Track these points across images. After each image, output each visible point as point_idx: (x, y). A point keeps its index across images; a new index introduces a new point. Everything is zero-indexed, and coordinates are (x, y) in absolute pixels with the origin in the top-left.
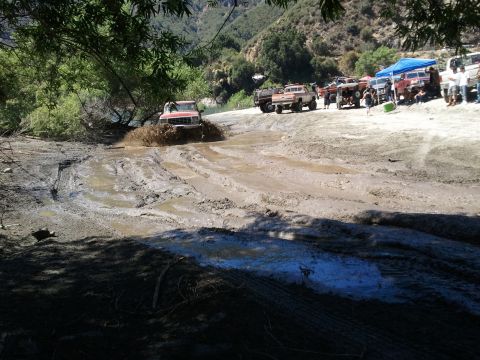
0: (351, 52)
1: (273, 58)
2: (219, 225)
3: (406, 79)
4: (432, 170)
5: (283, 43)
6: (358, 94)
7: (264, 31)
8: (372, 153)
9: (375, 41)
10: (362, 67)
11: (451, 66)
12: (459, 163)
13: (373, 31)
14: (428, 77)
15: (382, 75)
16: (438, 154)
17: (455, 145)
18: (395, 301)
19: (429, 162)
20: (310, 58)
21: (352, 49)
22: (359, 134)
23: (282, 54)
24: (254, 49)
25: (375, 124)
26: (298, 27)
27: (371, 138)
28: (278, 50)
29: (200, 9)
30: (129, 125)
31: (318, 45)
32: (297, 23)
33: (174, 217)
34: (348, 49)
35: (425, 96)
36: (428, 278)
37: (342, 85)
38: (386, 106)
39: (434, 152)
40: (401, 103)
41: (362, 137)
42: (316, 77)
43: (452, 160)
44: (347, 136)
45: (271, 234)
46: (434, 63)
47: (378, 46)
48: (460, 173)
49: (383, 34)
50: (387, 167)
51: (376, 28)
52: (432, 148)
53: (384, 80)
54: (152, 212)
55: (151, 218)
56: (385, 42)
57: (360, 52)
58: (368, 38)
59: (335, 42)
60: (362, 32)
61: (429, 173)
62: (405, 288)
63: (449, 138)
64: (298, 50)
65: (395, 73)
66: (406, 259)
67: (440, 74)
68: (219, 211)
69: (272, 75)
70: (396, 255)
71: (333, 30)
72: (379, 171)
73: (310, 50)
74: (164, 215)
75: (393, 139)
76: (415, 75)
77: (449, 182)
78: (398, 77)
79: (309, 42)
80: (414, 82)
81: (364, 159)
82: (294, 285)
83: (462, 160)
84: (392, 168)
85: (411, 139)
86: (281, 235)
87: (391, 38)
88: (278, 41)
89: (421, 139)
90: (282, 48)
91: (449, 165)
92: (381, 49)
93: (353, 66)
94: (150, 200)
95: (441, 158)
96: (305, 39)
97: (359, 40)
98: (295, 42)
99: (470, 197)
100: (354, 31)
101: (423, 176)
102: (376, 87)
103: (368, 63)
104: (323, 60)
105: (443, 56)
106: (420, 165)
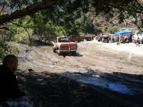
0: (106, 26)
2: (78, 71)
3: (123, 36)
4: (133, 63)
6: (109, 39)
8: (115, 56)
9: (113, 24)
10: (109, 31)
11: (137, 34)
12: (140, 61)
13: (113, 21)
14: (130, 36)
16: (134, 58)
17: (139, 56)
18: (132, 94)
19: (132, 60)
20: (94, 27)
21: (106, 25)
22: (110, 51)
23: (85, 25)
25: (114, 48)
26: (91, 17)
27: (114, 52)
28: (85, 23)
30: (42, 41)
31: (96, 23)
32: (91, 16)
34: (105, 25)
38: (117, 43)
39: (133, 58)
41: (111, 51)
42: (95, 32)
43: (138, 60)
44: (107, 51)
46: (132, 32)
47: (114, 25)
48: (141, 64)
49: (115, 22)
50: (120, 61)
52: (132, 56)
53: (117, 36)
55: (58, 68)
56: (116, 24)
57: (108, 26)
58: (111, 22)
59: (101, 23)
60: (109, 21)
61: (132, 63)
62: (134, 91)
63: (137, 54)
64: (91, 24)
66: (133, 85)
69: (82, 31)
71: (101, 19)
72: (118, 61)
73: (94, 24)
75: (120, 53)
76: (126, 35)
77: (138, 66)
79: (94, 22)
80: (125, 37)
81: (113, 58)
82: (105, 89)
84: (121, 61)
85: (126, 53)
86: (96, 76)
87: (118, 23)
88: (85, 21)
89: (129, 54)
91: (138, 62)
92: (115, 26)
93: (106, 30)
94: (55, 63)
95: (135, 60)
97: (108, 23)
98: (90, 22)
100: (107, 20)
101: (131, 64)
102: (114, 37)
103: (110, 29)
104: (97, 28)
105: (132, 30)
106: (129, 61)
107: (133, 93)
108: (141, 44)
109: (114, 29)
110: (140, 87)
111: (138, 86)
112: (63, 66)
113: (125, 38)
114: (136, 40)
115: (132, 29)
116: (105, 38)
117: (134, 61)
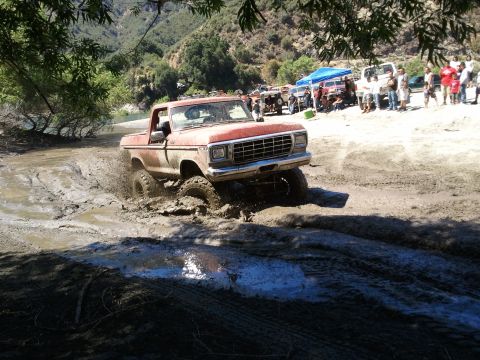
0: (272, 61)
1: (197, 64)
2: (145, 234)
4: (349, 174)
5: (206, 50)
6: (280, 102)
7: (187, 37)
9: (295, 50)
10: (283, 75)
12: (372, 167)
13: (293, 40)
15: (302, 83)
16: (355, 159)
17: (370, 150)
18: (318, 300)
19: (346, 167)
20: (234, 65)
21: (273, 57)
23: (205, 61)
24: (177, 55)
26: (220, 35)
28: (201, 56)
29: (120, 13)
30: (45, 132)
31: (240, 53)
32: (220, 30)
33: (96, 228)
34: (270, 57)
35: (343, 103)
36: (347, 276)
37: (265, 92)
38: (306, 113)
39: (349, 157)
40: (320, 110)
42: (240, 83)
45: (197, 241)
46: (349, 72)
47: (298, 55)
48: (375, 176)
50: (308, 172)
51: (295, 37)
52: (349, 152)
53: (304, 88)
54: (72, 223)
55: (71, 229)
56: (304, 52)
57: (280, 60)
58: (288, 47)
59: (257, 50)
60: (283, 41)
61: (347, 177)
62: (327, 287)
63: (364, 144)
64: (221, 57)
65: (314, 81)
66: (328, 259)
68: (145, 220)
69: (196, 81)
70: (318, 256)
71: (254, 38)
73: (234, 58)
74: (85, 226)
75: (313, 145)
76: (332, 84)
77: (365, 185)
78: (317, 85)
79: (232, 50)
80: (332, 90)
83: (376, 164)
84: (313, 173)
85: (330, 145)
86: (207, 242)
87: (310, 47)
88: (201, 47)
89: (338, 144)
90: (205, 54)
91: (365, 169)
92: (301, 58)
93: (275, 74)
94: (70, 211)
95: (357, 163)
96: (228, 46)
97: (280, 48)
98: (219, 49)
99: (384, 199)
100: (276, 40)
101: (341, 180)
102: (296, 95)
103: (288, 71)
104: (246, 68)
105: (358, 65)
106: (338, 169)
107: (320, 296)
109: (299, 68)
110: (351, 264)
111: (344, 264)
112: (97, 217)
113: (329, 95)
115: (354, 62)
116: (270, 101)
117: (354, 169)
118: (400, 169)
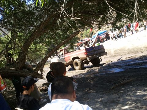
4: (116, 55)
12: (121, 52)
14: (106, 35)
17: (119, 49)
19: (115, 53)
39: (115, 51)
43: (120, 52)
48: (123, 53)
67: (109, 34)
76: (102, 35)
83: (122, 51)
85: (108, 50)
92: (89, 30)
93: (82, 36)
103: (86, 34)
105: (105, 28)
108: (117, 39)
109: (89, 33)
113: (102, 38)
114: (112, 36)
117: (117, 53)
118: (128, 51)
